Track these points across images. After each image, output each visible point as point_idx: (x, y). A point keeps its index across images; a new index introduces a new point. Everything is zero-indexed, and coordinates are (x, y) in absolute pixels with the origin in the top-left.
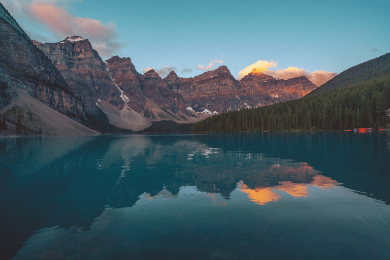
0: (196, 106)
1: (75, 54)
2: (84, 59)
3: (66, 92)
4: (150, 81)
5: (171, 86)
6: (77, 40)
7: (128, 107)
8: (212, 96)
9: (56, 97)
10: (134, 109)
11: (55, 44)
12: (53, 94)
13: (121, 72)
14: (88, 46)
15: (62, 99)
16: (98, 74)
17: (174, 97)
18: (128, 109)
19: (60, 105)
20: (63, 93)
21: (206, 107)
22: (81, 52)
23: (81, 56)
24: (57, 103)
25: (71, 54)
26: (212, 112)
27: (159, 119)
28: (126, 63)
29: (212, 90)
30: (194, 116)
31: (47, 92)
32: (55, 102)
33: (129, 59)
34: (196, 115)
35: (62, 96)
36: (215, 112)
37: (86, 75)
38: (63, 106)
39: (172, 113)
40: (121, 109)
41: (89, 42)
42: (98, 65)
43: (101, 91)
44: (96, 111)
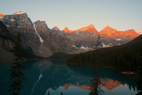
0: (78, 44)
1: (20, 20)
2: (24, 22)
3: (11, 40)
4: (55, 32)
5: (65, 34)
6: (21, 13)
7: (43, 45)
8: (85, 40)
9: (6, 43)
10: (46, 46)
11: (11, 15)
12: (5, 41)
13: (41, 28)
14: (26, 16)
15: (9, 44)
16: (30, 29)
17: (66, 40)
18: (43, 46)
19: (8, 46)
20: (9, 41)
21: (82, 45)
22: (22, 19)
23: (23, 21)
24: (6, 46)
25: (18, 20)
26: (86, 48)
27: (58, 52)
28: (43, 24)
29: (85, 36)
30: (76, 50)
31: (2, 40)
32: (5, 45)
33: (45, 22)
34: (77, 49)
35: (9, 42)
36: (87, 48)
37: (24, 29)
38: (9, 47)
39: (65, 48)
40: (40, 46)
41: (26, 14)
42: (30, 25)
43: (31, 37)
44: (27, 47)
